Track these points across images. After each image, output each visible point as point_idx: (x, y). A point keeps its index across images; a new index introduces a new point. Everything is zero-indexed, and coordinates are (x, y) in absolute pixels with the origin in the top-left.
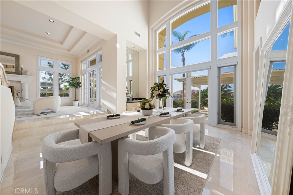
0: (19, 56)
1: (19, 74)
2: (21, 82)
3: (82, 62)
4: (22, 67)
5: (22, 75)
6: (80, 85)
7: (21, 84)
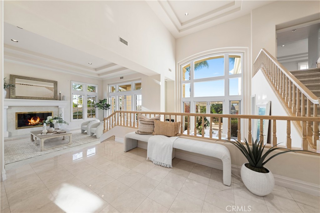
0: (57, 82)
1: (57, 100)
2: (59, 107)
3: (108, 84)
4: (60, 93)
5: (60, 100)
6: (110, 107)
7: (59, 108)
